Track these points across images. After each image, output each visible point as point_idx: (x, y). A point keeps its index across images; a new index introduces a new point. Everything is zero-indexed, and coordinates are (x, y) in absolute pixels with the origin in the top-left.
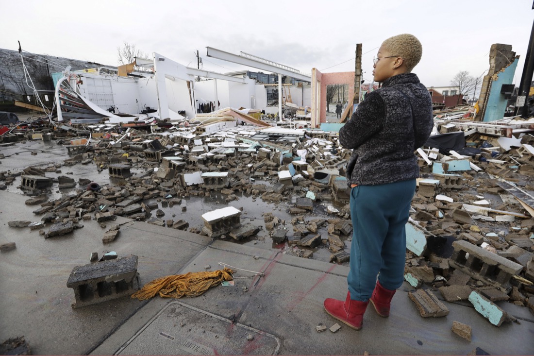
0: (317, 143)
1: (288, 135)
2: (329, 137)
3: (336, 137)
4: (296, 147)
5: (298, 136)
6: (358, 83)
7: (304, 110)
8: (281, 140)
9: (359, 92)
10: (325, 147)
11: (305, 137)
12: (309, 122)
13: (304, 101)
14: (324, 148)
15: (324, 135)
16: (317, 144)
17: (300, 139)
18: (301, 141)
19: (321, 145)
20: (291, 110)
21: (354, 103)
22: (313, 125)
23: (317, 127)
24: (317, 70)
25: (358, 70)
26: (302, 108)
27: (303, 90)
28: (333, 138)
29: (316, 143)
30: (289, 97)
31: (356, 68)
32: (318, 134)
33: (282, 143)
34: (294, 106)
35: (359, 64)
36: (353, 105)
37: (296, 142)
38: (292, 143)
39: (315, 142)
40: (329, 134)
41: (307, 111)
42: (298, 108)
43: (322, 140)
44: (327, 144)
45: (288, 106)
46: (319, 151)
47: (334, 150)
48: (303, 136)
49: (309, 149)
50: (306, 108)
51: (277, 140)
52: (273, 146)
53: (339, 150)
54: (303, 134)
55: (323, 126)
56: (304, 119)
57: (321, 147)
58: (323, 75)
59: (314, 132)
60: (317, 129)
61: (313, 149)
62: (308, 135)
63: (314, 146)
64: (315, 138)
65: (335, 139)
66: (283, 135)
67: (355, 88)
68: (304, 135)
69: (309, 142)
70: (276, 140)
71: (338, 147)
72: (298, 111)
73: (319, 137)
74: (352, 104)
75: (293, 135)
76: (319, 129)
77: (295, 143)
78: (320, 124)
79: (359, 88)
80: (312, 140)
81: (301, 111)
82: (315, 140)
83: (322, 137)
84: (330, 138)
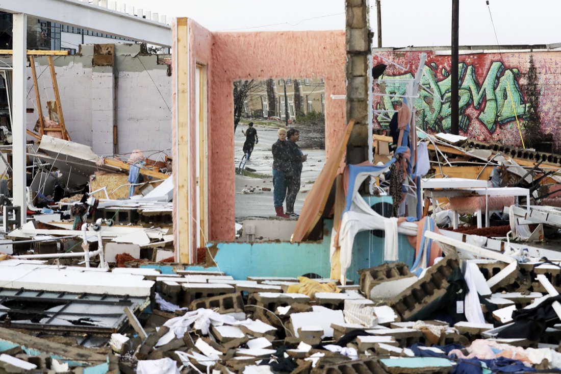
0: (211, 328)
1: (84, 297)
2: (255, 301)
3: (284, 305)
4: (126, 348)
5: (125, 300)
6: (358, 81)
7: (125, 172)
8: (61, 321)
9: (366, 117)
10: (244, 345)
11: (154, 305)
12: (159, 233)
13: (124, 127)
14: (242, 351)
15: (234, 296)
16: (211, 335)
17: (137, 312)
18: (144, 324)
19: (227, 340)
20: (65, 170)
21: (349, 161)
22: (184, 251)
23: (202, 257)
24: (195, 26)
25: (358, 35)
26: (115, 164)
27: (116, 79)
28: (272, 305)
29: (204, 332)
30: (54, 108)
31: (349, 25)
32: (211, 293)
33: (66, 332)
34: (79, 151)
35: (358, 12)
36: (347, 168)
37: (126, 328)
38: (107, 333)
39: (202, 326)
40: (257, 290)
41: (141, 178)
42: (100, 162)
43: (229, 318)
44: (253, 335)
45: (53, 154)
46: (224, 364)
47: (280, 355)
48: (148, 302)
49: (183, 356)
50: (133, 158)
51: (43, 321)
52: (34, 346)
53: (302, 356)
54: (148, 293)
55: (226, 254)
56: (135, 217)
57: (227, 346)
58: (216, 42)
59: (194, 281)
60: (200, 269)
61: (196, 356)
62: (168, 297)
63: (200, 344)
64: (201, 311)
65: (283, 311)
66: (63, 300)
67: (350, 100)
68: (152, 298)
69: (177, 327)
70: (36, 319)
71: (295, 346)
72: (98, 175)
73: (214, 305)
74: (343, 164)
75: (105, 296)
76: (210, 270)
77: (121, 332)
78: (214, 249)
79: (364, 101)
80: (190, 317)
81: (113, 179)
82: (202, 317)
83: (228, 305)
84: (260, 307)
